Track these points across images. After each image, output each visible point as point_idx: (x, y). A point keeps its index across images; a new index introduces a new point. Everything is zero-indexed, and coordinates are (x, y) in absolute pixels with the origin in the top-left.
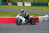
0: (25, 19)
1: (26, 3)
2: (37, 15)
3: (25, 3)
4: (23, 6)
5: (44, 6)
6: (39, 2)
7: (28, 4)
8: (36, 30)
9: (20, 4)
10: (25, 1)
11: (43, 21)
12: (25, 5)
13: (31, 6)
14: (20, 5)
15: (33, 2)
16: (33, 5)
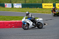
1: (16, 4)
3: (14, 4)
4: (12, 7)
5: (38, 8)
7: (18, 6)
8: (28, 36)
9: (8, 5)
10: (14, 2)
12: (14, 6)
13: (21, 7)
14: (8, 7)
15: (24, 3)
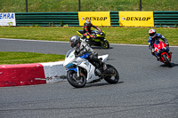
0: (93, 67)
2: (38, 58)
5: (65, 26)
6: (46, 10)
11: (61, 77)
15: (22, 10)
16: (22, 20)
